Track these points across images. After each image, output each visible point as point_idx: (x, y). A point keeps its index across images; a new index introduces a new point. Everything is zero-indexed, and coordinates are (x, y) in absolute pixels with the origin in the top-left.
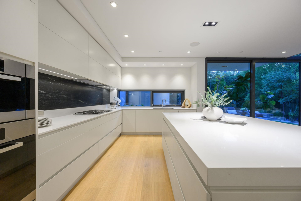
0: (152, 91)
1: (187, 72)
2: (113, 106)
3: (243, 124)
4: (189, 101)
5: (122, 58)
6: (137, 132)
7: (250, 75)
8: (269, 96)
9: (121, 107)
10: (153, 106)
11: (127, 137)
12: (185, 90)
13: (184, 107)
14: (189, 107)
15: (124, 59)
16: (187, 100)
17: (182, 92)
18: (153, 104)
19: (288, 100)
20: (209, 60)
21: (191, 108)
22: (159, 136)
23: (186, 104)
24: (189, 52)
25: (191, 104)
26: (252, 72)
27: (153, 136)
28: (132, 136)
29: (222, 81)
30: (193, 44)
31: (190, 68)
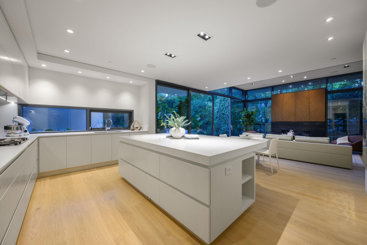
0: (90, 110)
1: (136, 91)
2: (13, 131)
3: (197, 138)
4: (138, 123)
5: (38, 53)
6: (68, 168)
7: (188, 102)
8: (197, 119)
9: (30, 133)
10: (92, 129)
11: (49, 179)
12: (133, 111)
13: (134, 130)
14: (139, 130)
15: (41, 56)
16: (136, 122)
17: (131, 113)
18: (90, 127)
19: (205, 122)
20: (159, 83)
21: (141, 131)
22: (105, 167)
23: (135, 126)
24: (143, 71)
25: (141, 126)
26: (189, 99)
27: (96, 169)
28: (59, 176)
29: (164, 103)
30: (149, 66)
31: (139, 87)
